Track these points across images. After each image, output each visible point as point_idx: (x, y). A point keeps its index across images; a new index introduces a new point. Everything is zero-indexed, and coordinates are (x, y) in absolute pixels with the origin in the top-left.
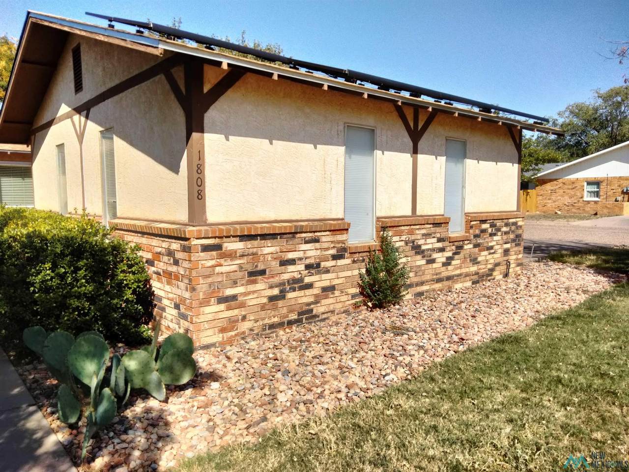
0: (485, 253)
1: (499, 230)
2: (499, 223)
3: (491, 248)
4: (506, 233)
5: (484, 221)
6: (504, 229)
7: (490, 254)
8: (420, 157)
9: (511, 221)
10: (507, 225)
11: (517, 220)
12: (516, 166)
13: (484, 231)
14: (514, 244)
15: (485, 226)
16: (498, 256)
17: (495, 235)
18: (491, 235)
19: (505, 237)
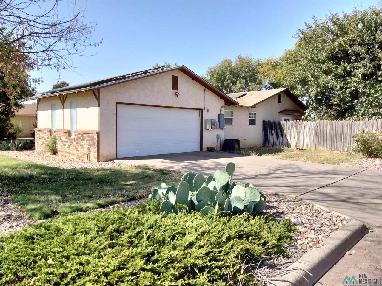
0: (80, 147)
1: (85, 138)
2: (85, 135)
3: (83, 146)
4: (88, 140)
5: (79, 133)
6: (88, 138)
7: (82, 148)
8: (64, 110)
9: (90, 135)
10: (88, 137)
11: (93, 135)
12: (97, 108)
13: (80, 138)
14: (92, 147)
15: (80, 136)
16: (85, 150)
17: (84, 140)
18: (82, 140)
19: (88, 142)
